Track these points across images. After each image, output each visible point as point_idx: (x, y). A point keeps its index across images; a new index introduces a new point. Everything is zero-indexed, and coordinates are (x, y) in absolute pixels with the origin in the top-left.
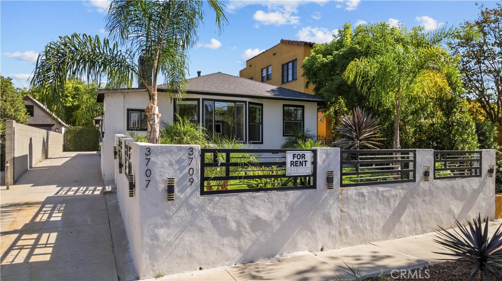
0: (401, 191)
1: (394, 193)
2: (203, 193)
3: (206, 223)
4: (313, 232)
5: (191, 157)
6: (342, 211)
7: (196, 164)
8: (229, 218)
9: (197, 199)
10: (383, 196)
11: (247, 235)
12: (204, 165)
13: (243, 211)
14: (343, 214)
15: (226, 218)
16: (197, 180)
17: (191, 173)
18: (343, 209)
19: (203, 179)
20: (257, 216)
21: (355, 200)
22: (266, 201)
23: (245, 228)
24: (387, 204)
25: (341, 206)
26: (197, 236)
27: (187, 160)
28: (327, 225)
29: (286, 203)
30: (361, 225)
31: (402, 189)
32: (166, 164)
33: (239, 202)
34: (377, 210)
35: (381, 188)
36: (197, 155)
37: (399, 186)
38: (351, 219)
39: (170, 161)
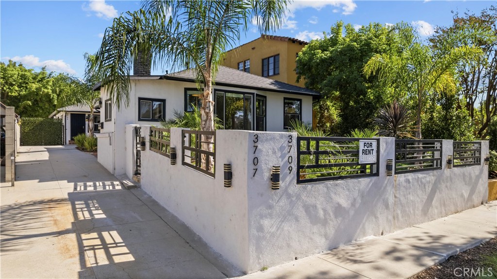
0: (432, 177)
1: (428, 179)
2: (299, 182)
3: (300, 212)
4: (376, 217)
5: (290, 144)
6: (395, 197)
7: (294, 152)
8: (319, 206)
9: (295, 188)
10: (421, 182)
11: (330, 222)
12: (299, 153)
13: (329, 199)
14: (396, 199)
15: (316, 206)
16: (295, 168)
17: (290, 161)
18: (396, 195)
19: (300, 167)
20: (338, 204)
21: (404, 187)
22: (345, 188)
23: (329, 215)
24: (424, 189)
25: (395, 192)
26: (293, 226)
27: (287, 147)
28: (386, 210)
29: (359, 190)
30: (407, 209)
31: (433, 176)
32: (270, 152)
33: (325, 189)
34: (418, 195)
35: (420, 175)
36: (294, 143)
37: (431, 173)
38: (401, 204)
39: (273, 149)
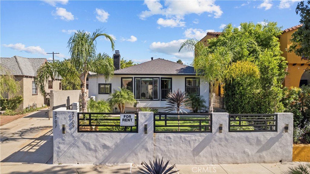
1: (193, 138)
2: (79, 131)
3: (80, 144)
4: (136, 154)
5: (73, 116)
6: (155, 145)
7: (75, 119)
8: (90, 143)
9: (76, 134)
10: (185, 139)
11: (99, 152)
12: (79, 119)
13: (97, 140)
14: (156, 147)
16: (76, 125)
17: (73, 122)
19: (79, 125)
20: (104, 144)
21: (164, 141)
22: (109, 137)
23: (98, 148)
24: (189, 144)
25: (154, 143)
26: (76, 150)
27: (72, 117)
28: (145, 152)
29: (120, 139)
30: (168, 154)
31: (200, 136)
32: (63, 119)
33: (95, 136)
34: (181, 147)
35: (183, 135)
36: (76, 115)
37: (198, 134)
38: (161, 150)
39: (65, 117)
